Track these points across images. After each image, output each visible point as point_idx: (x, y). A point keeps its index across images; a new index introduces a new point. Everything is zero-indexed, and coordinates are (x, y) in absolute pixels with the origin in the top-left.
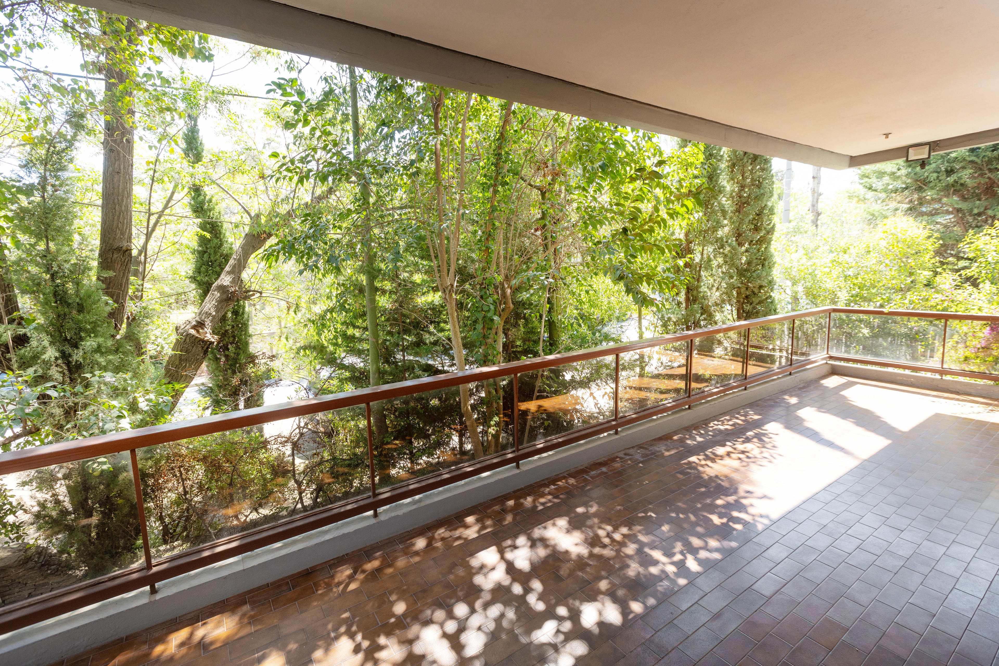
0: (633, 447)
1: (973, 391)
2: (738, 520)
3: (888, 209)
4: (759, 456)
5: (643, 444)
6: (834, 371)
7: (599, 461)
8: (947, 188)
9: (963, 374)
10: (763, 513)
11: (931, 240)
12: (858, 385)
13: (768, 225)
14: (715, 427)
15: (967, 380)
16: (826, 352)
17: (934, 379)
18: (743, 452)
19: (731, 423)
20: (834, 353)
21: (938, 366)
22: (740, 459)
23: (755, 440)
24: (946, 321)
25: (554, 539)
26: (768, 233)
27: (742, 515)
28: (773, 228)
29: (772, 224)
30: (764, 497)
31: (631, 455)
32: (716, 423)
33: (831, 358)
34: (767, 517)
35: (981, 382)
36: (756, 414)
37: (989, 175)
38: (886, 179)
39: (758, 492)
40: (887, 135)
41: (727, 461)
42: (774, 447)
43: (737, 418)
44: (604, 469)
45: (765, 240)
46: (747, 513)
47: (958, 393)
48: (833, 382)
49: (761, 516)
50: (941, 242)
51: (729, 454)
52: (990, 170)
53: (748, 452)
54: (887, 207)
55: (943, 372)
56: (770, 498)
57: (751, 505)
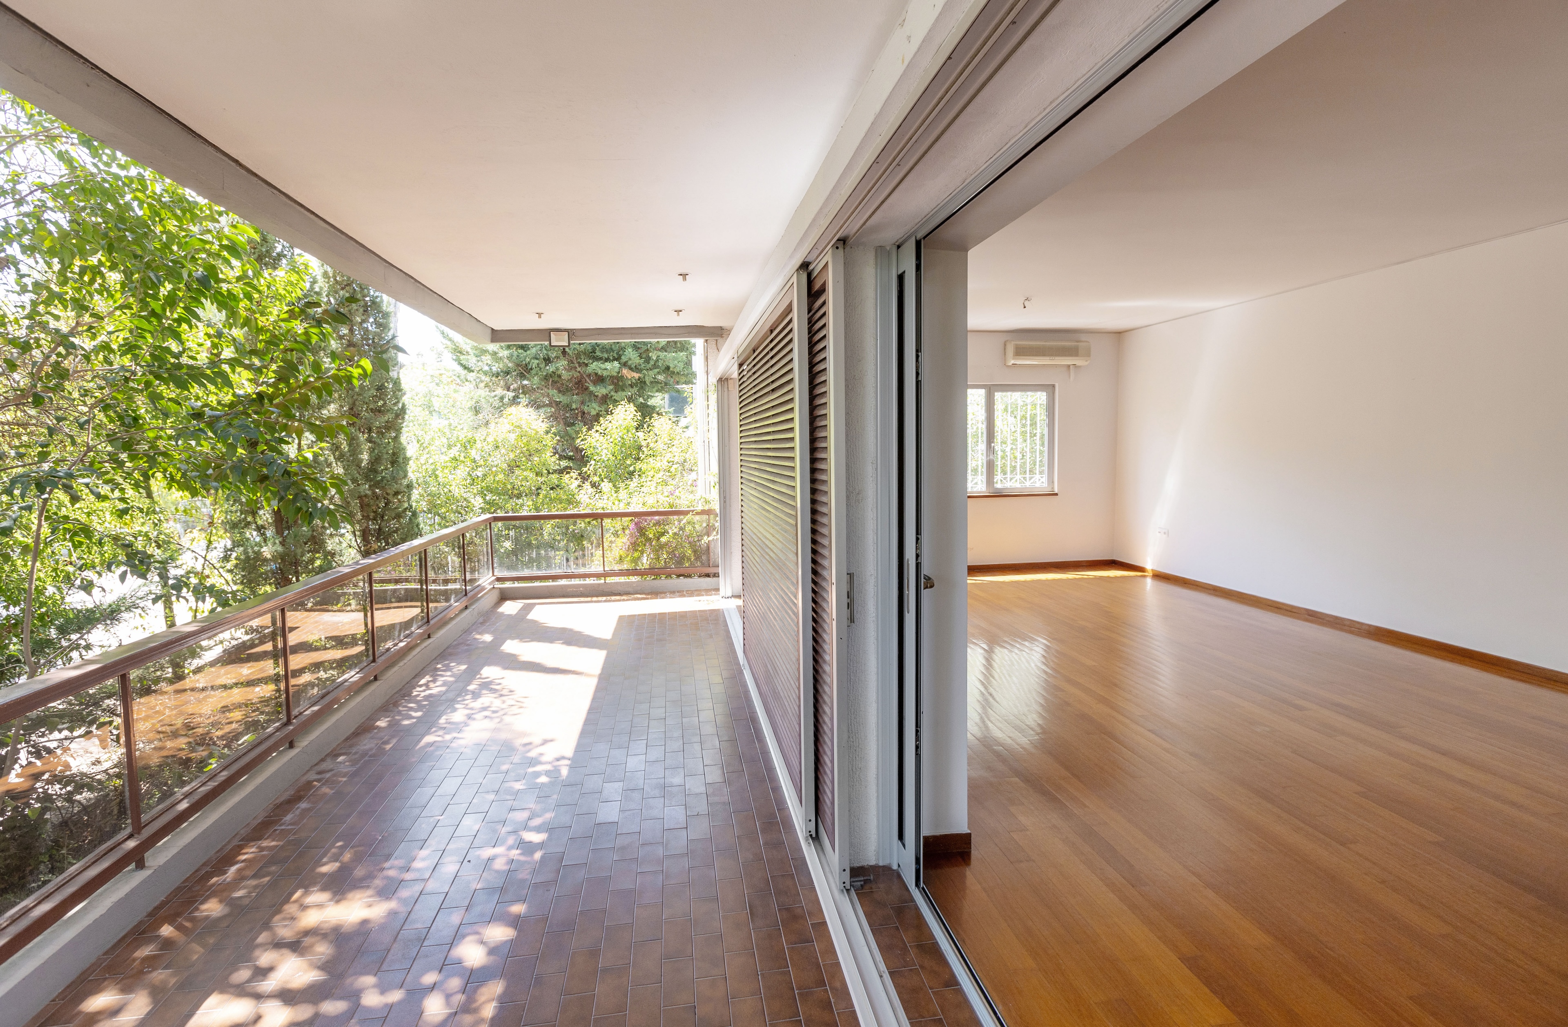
0: (323, 760)
1: (631, 590)
2: (537, 775)
3: (496, 396)
4: (504, 706)
5: (335, 749)
6: (504, 596)
7: (282, 799)
8: (546, 378)
9: (621, 573)
10: (557, 755)
11: (550, 435)
12: (537, 606)
13: (395, 404)
14: (423, 694)
15: (622, 579)
16: (491, 574)
17: (599, 584)
18: (484, 709)
19: (438, 683)
20: (499, 573)
21: (600, 569)
22: (486, 717)
23: (484, 692)
24: (602, 520)
25: (326, 922)
26: (397, 416)
27: (538, 768)
28: (403, 410)
29: (400, 405)
30: (545, 742)
31: (331, 770)
32: (418, 689)
33: (499, 579)
34: (563, 758)
35: (633, 579)
36: (459, 664)
37: (579, 369)
38: (487, 359)
39: (537, 740)
40: (540, 315)
41: (474, 725)
42: (511, 691)
43: (442, 676)
44: (303, 805)
45: (394, 425)
46: (541, 763)
47: (620, 594)
48: (510, 608)
49: (558, 760)
50: (558, 438)
51: (469, 717)
52: (580, 364)
53: (489, 707)
54: (494, 393)
55: (605, 575)
56: (551, 741)
57: (541, 754)
